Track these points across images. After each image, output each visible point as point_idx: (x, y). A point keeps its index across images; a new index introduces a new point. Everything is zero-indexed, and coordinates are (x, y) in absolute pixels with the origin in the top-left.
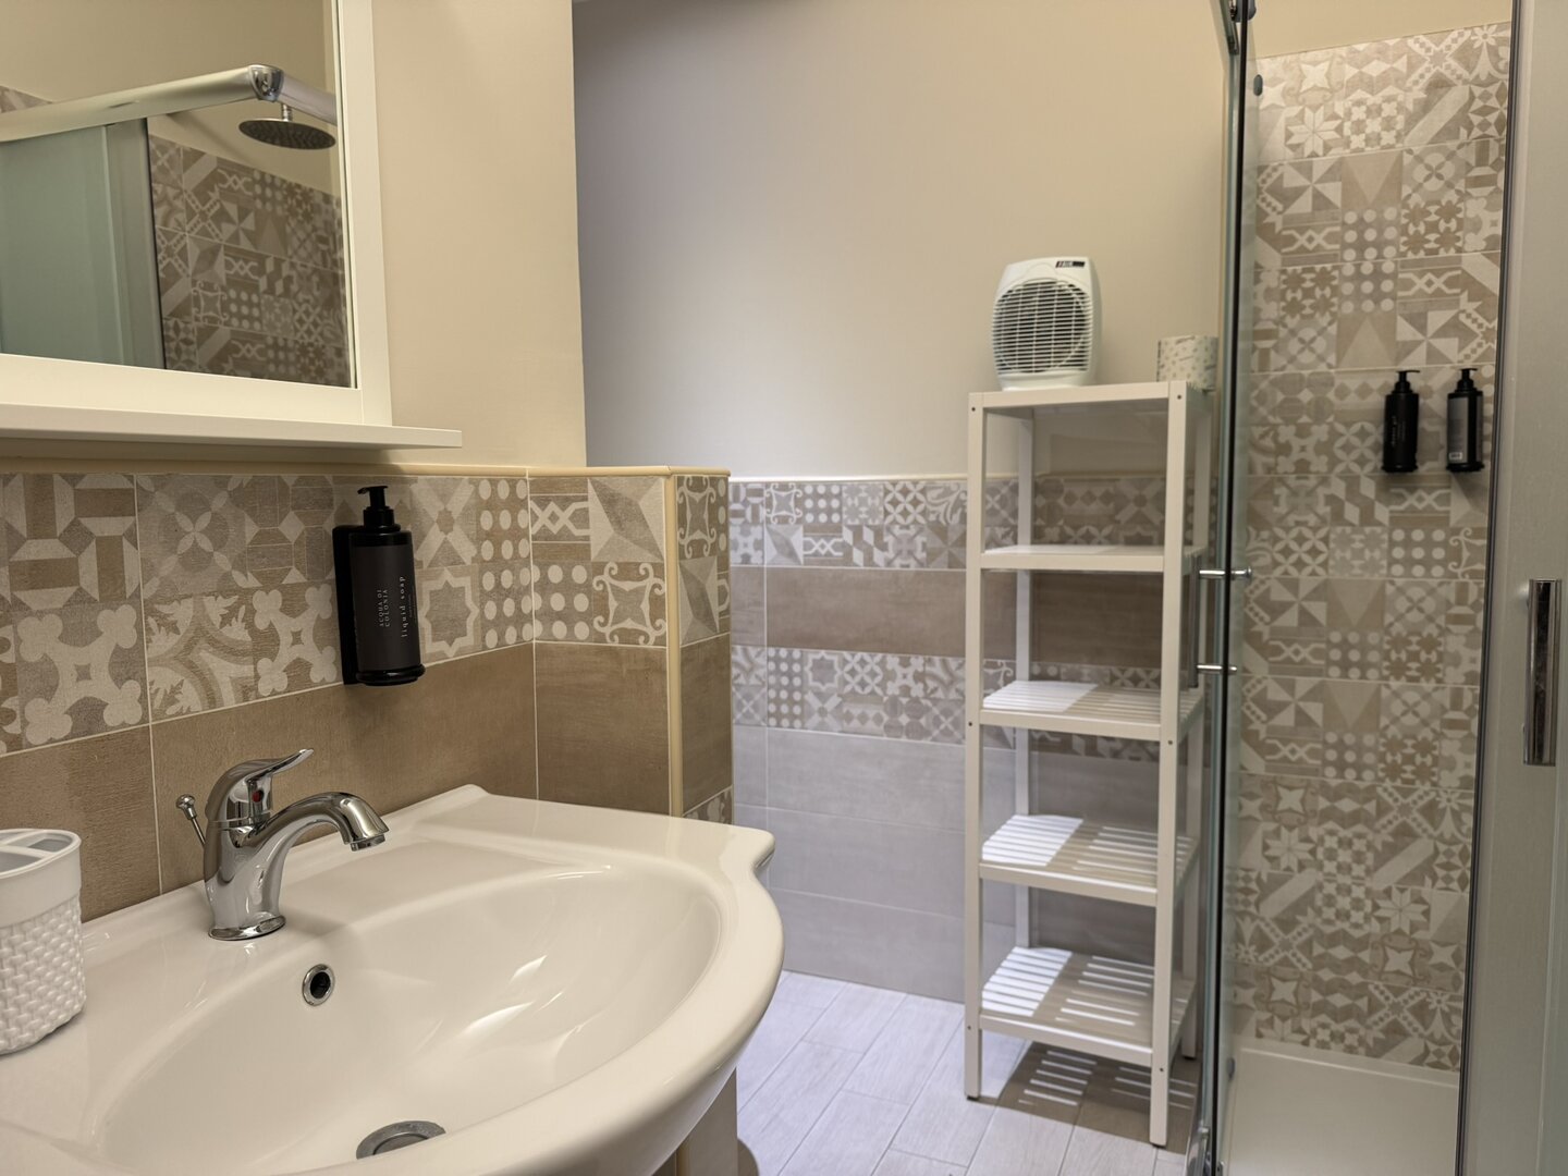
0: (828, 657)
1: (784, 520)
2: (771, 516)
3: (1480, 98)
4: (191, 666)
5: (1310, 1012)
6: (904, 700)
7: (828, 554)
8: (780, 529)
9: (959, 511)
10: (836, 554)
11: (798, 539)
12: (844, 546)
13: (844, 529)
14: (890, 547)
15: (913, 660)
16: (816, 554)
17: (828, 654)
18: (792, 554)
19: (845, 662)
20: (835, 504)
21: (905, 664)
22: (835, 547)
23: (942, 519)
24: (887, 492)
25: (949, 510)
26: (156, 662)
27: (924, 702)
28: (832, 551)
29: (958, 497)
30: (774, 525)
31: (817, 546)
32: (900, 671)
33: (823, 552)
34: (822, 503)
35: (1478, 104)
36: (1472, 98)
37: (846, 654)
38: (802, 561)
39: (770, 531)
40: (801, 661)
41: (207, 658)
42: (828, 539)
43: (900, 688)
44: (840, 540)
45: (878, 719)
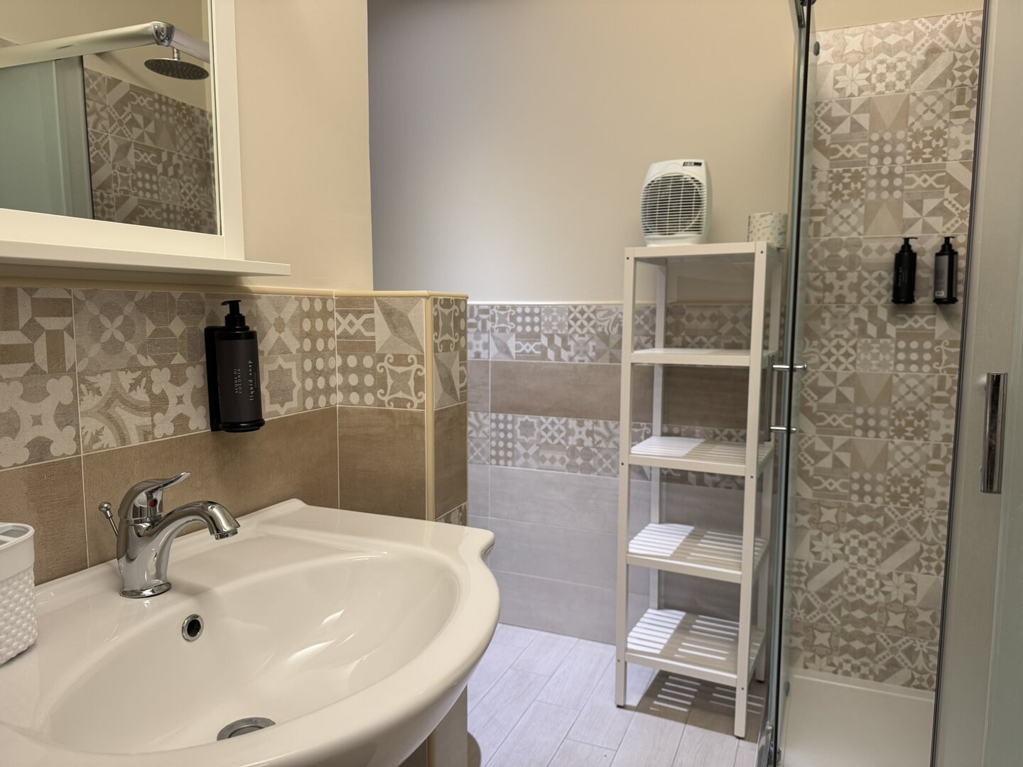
0: (530, 420)
1: (503, 330)
2: (495, 327)
3: (960, 60)
4: (110, 417)
5: (838, 652)
6: (580, 449)
7: (531, 353)
8: (500, 335)
9: (618, 325)
10: (536, 352)
11: (512, 343)
12: (541, 347)
13: (543, 337)
14: (572, 349)
15: (586, 422)
16: (524, 352)
17: (531, 418)
18: (508, 352)
19: (542, 423)
20: (536, 319)
21: (580, 424)
22: (536, 348)
23: (606, 331)
24: (570, 312)
25: (611, 325)
26: (86, 414)
27: (592, 449)
28: (534, 350)
29: (617, 317)
30: (496, 332)
31: (524, 348)
32: (577, 429)
33: (528, 351)
34: (528, 319)
35: (959, 64)
36: (955, 59)
37: (542, 418)
38: (514, 357)
39: (494, 337)
40: (513, 422)
41: (120, 411)
42: (531, 343)
43: (577, 440)
44: (539, 343)
45: (562, 461)
